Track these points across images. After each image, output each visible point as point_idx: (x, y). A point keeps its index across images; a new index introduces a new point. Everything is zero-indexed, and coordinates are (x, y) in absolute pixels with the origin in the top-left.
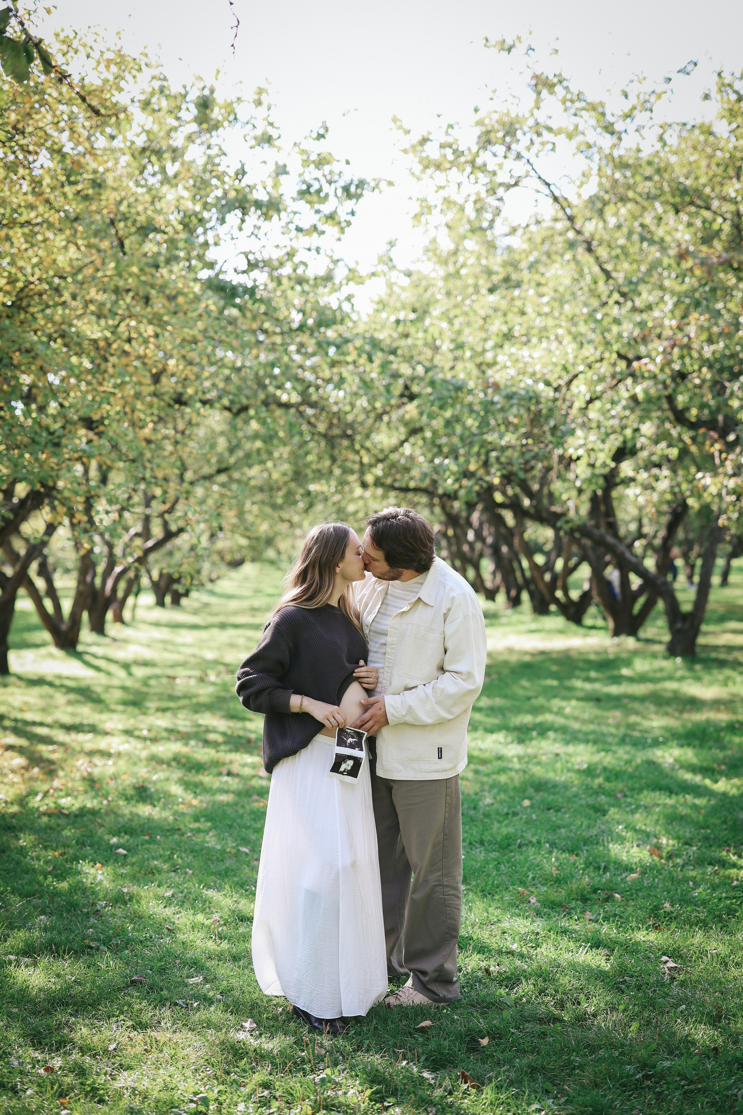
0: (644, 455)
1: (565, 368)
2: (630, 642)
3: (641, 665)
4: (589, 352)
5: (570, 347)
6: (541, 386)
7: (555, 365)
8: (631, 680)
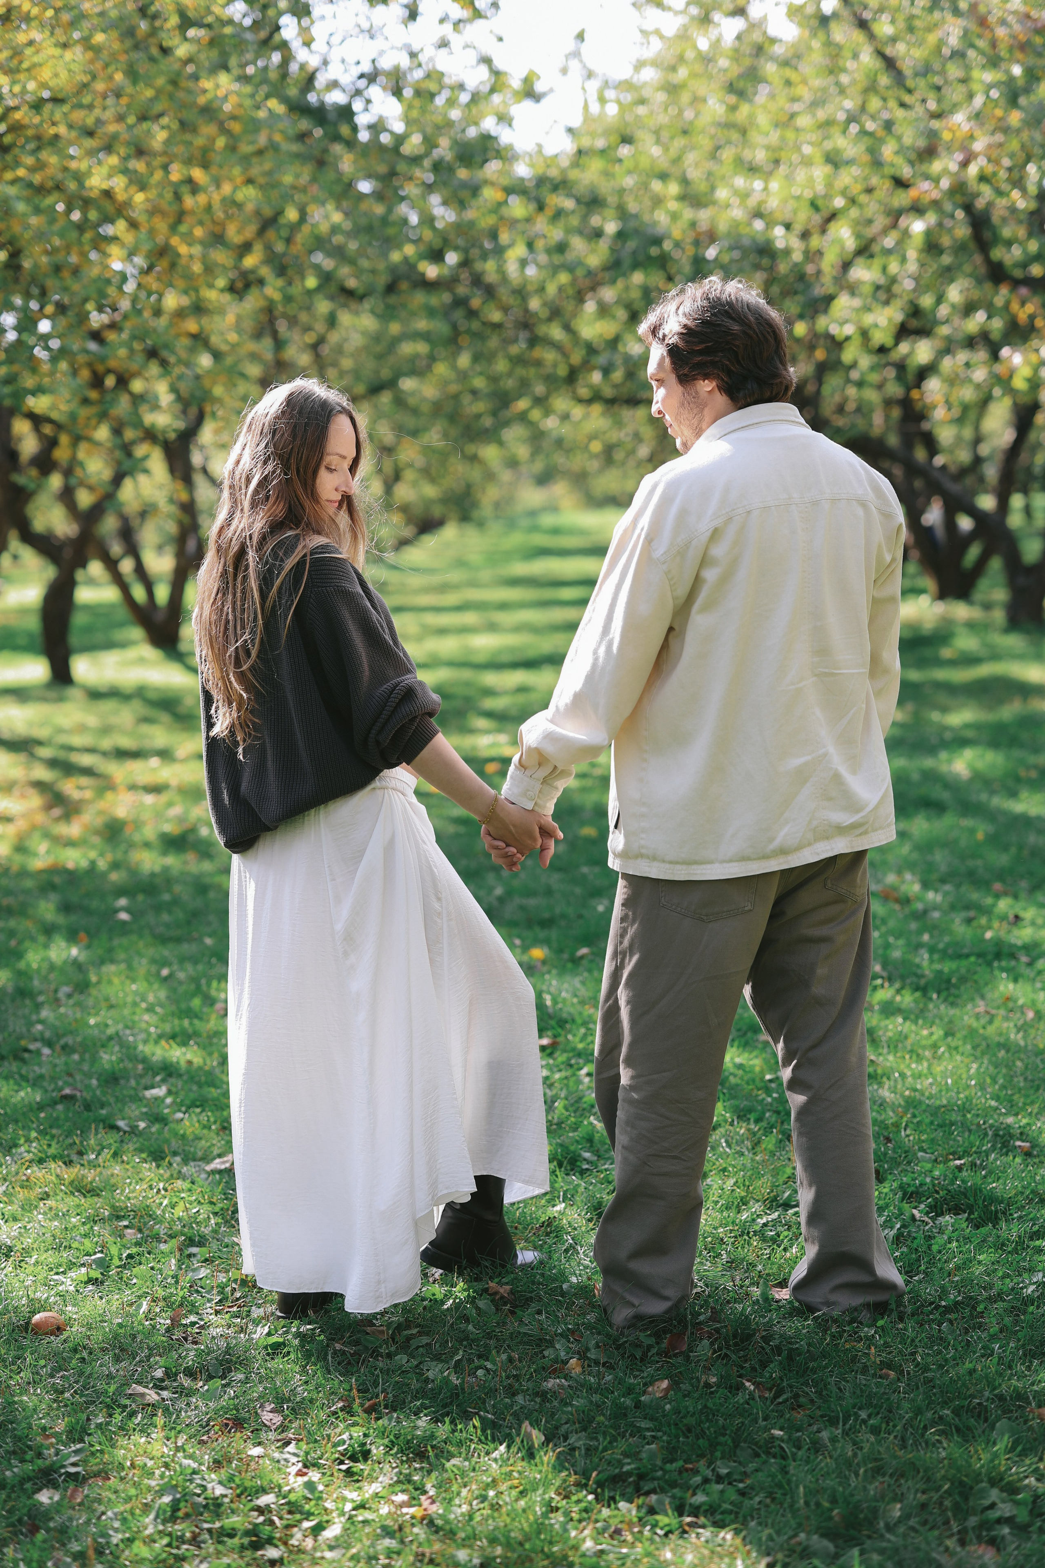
0: (944, 330)
1: (814, 205)
2: (961, 611)
3: (966, 642)
4: (847, 178)
5: (820, 172)
6: (779, 231)
7: (798, 198)
8: (953, 663)
